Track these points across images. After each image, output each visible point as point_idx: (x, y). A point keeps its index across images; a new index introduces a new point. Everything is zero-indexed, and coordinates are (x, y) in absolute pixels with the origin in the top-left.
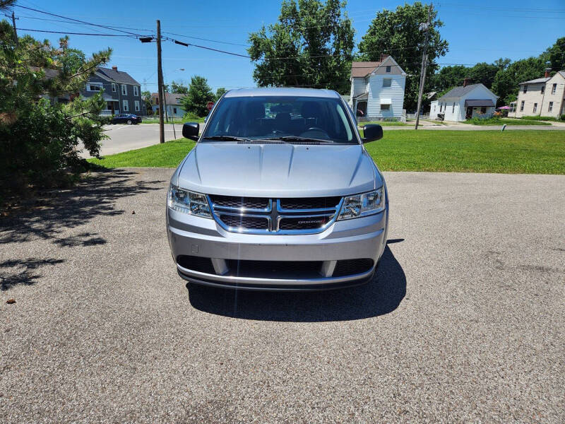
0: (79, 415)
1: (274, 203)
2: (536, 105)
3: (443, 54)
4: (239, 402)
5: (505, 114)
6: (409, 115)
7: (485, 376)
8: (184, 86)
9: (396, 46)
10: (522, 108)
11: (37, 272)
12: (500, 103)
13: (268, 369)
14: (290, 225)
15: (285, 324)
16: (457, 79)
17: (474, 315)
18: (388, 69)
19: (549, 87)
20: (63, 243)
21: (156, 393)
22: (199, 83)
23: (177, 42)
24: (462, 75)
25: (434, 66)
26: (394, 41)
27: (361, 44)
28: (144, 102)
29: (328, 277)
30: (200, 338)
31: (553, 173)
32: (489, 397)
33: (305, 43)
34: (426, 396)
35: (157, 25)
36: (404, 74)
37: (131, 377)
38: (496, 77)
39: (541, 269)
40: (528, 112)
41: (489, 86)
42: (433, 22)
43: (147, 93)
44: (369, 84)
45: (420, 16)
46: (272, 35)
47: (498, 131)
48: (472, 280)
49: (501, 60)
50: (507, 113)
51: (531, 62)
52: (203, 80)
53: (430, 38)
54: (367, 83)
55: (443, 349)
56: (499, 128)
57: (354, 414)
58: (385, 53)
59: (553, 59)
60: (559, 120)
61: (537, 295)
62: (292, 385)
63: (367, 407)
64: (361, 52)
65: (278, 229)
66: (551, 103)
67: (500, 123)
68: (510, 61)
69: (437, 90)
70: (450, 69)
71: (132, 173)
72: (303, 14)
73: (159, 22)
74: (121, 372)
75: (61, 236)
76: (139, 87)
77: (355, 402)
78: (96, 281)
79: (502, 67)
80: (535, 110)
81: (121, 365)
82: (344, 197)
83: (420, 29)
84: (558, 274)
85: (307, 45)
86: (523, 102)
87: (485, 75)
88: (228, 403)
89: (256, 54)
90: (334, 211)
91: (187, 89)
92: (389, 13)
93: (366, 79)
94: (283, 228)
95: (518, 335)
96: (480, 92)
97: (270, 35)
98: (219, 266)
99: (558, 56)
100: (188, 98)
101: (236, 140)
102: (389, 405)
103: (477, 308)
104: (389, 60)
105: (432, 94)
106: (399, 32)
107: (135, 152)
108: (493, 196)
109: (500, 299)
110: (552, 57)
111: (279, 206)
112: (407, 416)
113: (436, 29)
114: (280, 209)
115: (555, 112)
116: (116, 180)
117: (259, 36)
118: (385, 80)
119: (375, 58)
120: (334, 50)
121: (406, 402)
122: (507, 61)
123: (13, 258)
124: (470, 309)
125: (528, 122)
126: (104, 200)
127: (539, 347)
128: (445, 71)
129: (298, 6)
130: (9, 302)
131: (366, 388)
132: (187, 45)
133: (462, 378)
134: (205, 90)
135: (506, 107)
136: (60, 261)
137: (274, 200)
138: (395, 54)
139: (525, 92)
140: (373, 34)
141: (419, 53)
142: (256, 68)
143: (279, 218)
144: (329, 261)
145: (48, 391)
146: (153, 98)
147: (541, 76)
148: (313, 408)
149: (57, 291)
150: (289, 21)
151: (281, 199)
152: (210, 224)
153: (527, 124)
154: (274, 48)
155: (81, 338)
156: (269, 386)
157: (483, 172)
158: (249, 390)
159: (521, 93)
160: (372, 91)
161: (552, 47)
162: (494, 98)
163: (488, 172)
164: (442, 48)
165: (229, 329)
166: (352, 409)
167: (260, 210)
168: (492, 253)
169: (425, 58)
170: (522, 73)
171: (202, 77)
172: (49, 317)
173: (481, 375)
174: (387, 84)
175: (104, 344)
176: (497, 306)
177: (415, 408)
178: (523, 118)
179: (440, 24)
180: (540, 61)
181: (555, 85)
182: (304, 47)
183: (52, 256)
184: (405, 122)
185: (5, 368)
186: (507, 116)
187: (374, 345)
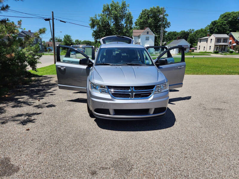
0: (75, 166)
1: (132, 88)
2: (204, 47)
3: (169, 27)
4: (130, 158)
5: (193, 51)
6: (156, 51)
7: (209, 145)
8: (61, 39)
9: (150, 24)
10: (199, 49)
11: (33, 118)
12: (191, 47)
13: (136, 147)
14: (138, 96)
15: (137, 132)
16: (174, 37)
17: (200, 126)
18: (148, 33)
19: (209, 40)
20: (38, 107)
21: (100, 157)
22: (67, 38)
23: (61, 21)
24: (175, 35)
25: (165, 32)
26: (149, 21)
27: (136, 22)
28: (43, 46)
29: (151, 114)
30: (107, 138)
31: (216, 74)
32: (212, 151)
33: (113, 22)
34: (192, 152)
35: (52, 13)
36: (154, 35)
37: (88, 153)
38: (189, 36)
39: (219, 109)
40: (202, 50)
41: (186, 40)
42: (164, 14)
43: (44, 42)
44: (140, 39)
45: (159, 11)
46: (100, 18)
47: (191, 58)
48: (197, 114)
49: (190, 30)
50: (194, 50)
51: (202, 30)
52: (69, 36)
53: (163, 20)
54: (139, 38)
55: (193, 137)
56: (192, 56)
57: (170, 159)
58: (146, 26)
59: (210, 29)
60: (213, 53)
61: (219, 118)
62: (146, 152)
63: (173, 157)
64: (136, 25)
65: (134, 98)
66: (210, 47)
67: (191, 54)
68: (194, 30)
69: (166, 41)
70: (171, 33)
71: (51, 77)
72: (112, 10)
73: (53, 12)
74: (84, 151)
75: (35, 104)
76: (41, 39)
77: (169, 155)
78: (58, 121)
79: (191, 32)
80: (204, 49)
81: (82, 149)
82: (156, 85)
83: (160, 17)
84: (225, 111)
85: (114, 23)
86: (200, 46)
87: (185, 35)
88: (126, 159)
89: (93, 26)
90: (153, 91)
91: (62, 40)
92: (147, 10)
93: (139, 37)
94: (136, 97)
95: (216, 132)
96: (184, 43)
97: (98, 18)
98: (111, 112)
99: (212, 28)
100: (63, 44)
101: (109, 65)
102: (180, 155)
103: (201, 123)
104: (148, 29)
105: (165, 43)
106: (152, 18)
107: (44, 68)
108: (197, 83)
109: (208, 120)
110: (210, 28)
111: (134, 89)
112: (187, 158)
113: (166, 17)
114: (134, 90)
115: (212, 50)
116: (46, 80)
117: (94, 18)
118: (146, 37)
119: (142, 28)
120: (125, 25)
121: (186, 154)
122: (193, 30)
123: (19, 113)
124: (199, 124)
125: (202, 54)
126: (46, 89)
127: (224, 135)
128: (169, 34)
129: (110, 6)
130: (27, 130)
131: (171, 151)
132: (65, 22)
133: (202, 146)
134: (70, 41)
135: (193, 48)
136: (40, 113)
137: (132, 87)
138: (150, 27)
139: (200, 42)
140: (141, 18)
141: (160, 26)
142: (93, 32)
143: (134, 94)
144: (152, 109)
145: (59, 159)
146: (47, 44)
147: (206, 36)
148: (156, 158)
149: (44, 125)
150: (106, 13)
151: (135, 87)
152: (108, 96)
153: (201, 55)
154: (100, 24)
155: (63, 141)
156: (138, 152)
157: (191, 74)
158: (132, 154)
159: (199, 43)
160: (142, 42)
161: (209, 25)
162: (189, 45)
163: (193, 74)
164: (168, 24)
165: (117, 135)
166: (169, 157)
167: (127, 91)
168: (201, 104)
169: (162, 28)
170: (199, 35)
171: (69, 35)
172: (46, 134)
173: (207, 145)
174: (147, 39)
175: (73, 142)
176: (207, 122)
177: (189, 156)
178: (200, 52)
179: (167, 15)
180: (205, 30)
181: (211, 39)
182: (113, 23)
183: (35, 112)
184: (155, 54)
185: (38, 153)
186: (194, 52)
187: (170, 137)
